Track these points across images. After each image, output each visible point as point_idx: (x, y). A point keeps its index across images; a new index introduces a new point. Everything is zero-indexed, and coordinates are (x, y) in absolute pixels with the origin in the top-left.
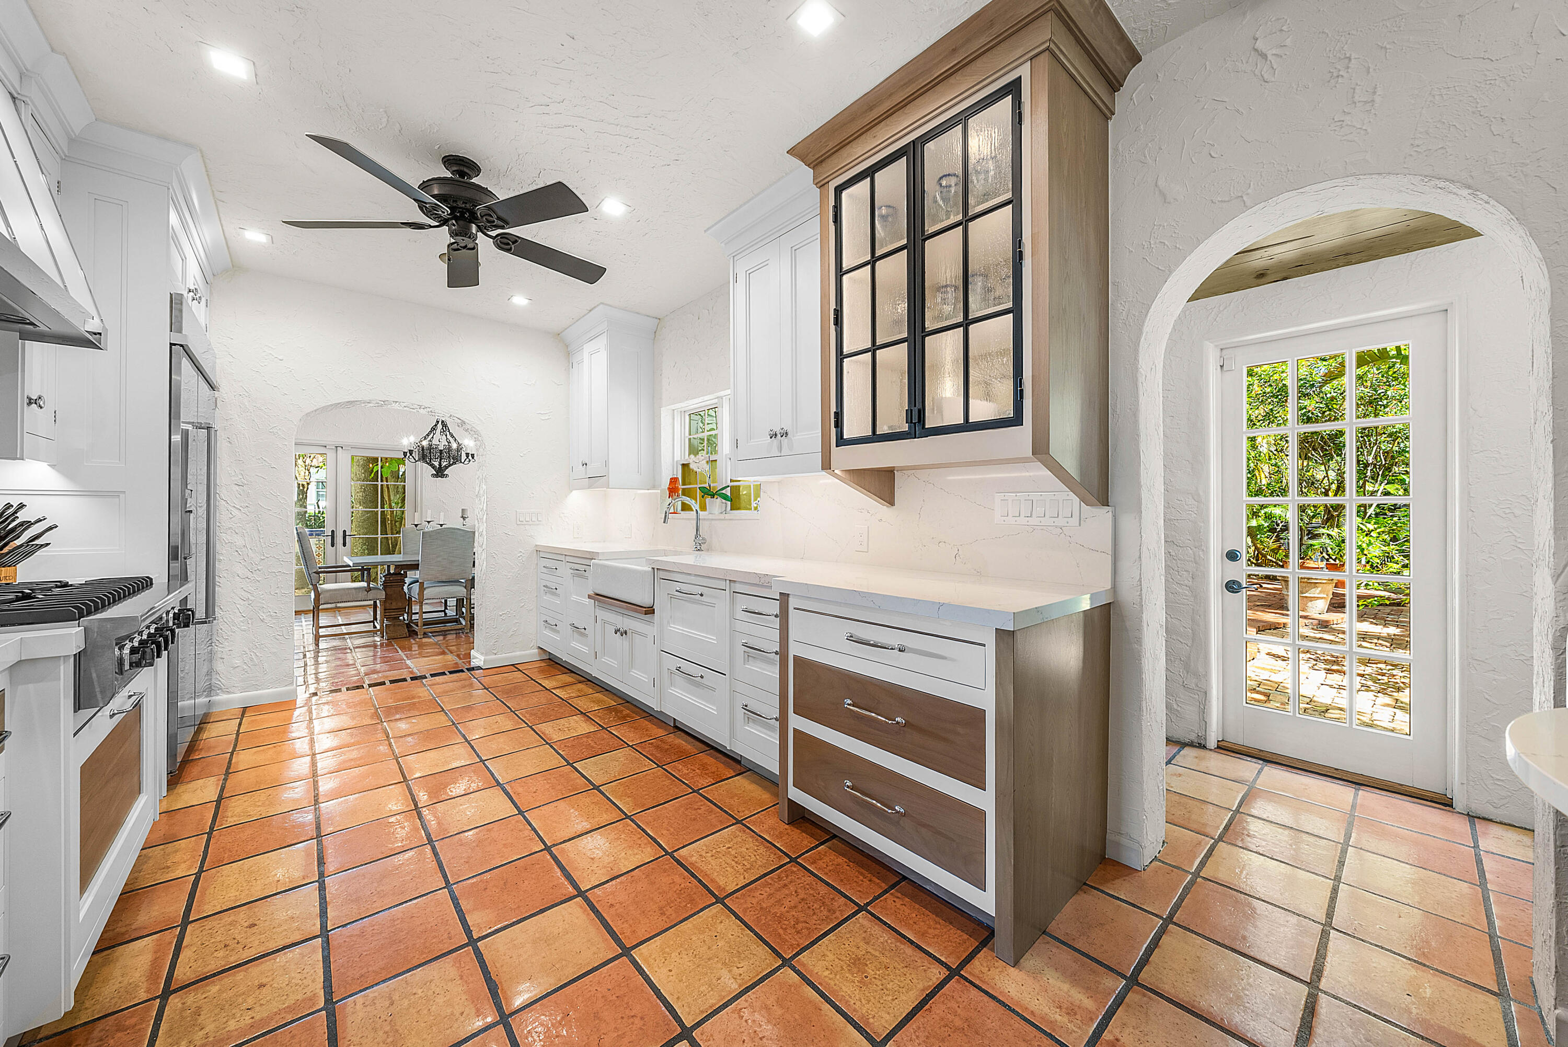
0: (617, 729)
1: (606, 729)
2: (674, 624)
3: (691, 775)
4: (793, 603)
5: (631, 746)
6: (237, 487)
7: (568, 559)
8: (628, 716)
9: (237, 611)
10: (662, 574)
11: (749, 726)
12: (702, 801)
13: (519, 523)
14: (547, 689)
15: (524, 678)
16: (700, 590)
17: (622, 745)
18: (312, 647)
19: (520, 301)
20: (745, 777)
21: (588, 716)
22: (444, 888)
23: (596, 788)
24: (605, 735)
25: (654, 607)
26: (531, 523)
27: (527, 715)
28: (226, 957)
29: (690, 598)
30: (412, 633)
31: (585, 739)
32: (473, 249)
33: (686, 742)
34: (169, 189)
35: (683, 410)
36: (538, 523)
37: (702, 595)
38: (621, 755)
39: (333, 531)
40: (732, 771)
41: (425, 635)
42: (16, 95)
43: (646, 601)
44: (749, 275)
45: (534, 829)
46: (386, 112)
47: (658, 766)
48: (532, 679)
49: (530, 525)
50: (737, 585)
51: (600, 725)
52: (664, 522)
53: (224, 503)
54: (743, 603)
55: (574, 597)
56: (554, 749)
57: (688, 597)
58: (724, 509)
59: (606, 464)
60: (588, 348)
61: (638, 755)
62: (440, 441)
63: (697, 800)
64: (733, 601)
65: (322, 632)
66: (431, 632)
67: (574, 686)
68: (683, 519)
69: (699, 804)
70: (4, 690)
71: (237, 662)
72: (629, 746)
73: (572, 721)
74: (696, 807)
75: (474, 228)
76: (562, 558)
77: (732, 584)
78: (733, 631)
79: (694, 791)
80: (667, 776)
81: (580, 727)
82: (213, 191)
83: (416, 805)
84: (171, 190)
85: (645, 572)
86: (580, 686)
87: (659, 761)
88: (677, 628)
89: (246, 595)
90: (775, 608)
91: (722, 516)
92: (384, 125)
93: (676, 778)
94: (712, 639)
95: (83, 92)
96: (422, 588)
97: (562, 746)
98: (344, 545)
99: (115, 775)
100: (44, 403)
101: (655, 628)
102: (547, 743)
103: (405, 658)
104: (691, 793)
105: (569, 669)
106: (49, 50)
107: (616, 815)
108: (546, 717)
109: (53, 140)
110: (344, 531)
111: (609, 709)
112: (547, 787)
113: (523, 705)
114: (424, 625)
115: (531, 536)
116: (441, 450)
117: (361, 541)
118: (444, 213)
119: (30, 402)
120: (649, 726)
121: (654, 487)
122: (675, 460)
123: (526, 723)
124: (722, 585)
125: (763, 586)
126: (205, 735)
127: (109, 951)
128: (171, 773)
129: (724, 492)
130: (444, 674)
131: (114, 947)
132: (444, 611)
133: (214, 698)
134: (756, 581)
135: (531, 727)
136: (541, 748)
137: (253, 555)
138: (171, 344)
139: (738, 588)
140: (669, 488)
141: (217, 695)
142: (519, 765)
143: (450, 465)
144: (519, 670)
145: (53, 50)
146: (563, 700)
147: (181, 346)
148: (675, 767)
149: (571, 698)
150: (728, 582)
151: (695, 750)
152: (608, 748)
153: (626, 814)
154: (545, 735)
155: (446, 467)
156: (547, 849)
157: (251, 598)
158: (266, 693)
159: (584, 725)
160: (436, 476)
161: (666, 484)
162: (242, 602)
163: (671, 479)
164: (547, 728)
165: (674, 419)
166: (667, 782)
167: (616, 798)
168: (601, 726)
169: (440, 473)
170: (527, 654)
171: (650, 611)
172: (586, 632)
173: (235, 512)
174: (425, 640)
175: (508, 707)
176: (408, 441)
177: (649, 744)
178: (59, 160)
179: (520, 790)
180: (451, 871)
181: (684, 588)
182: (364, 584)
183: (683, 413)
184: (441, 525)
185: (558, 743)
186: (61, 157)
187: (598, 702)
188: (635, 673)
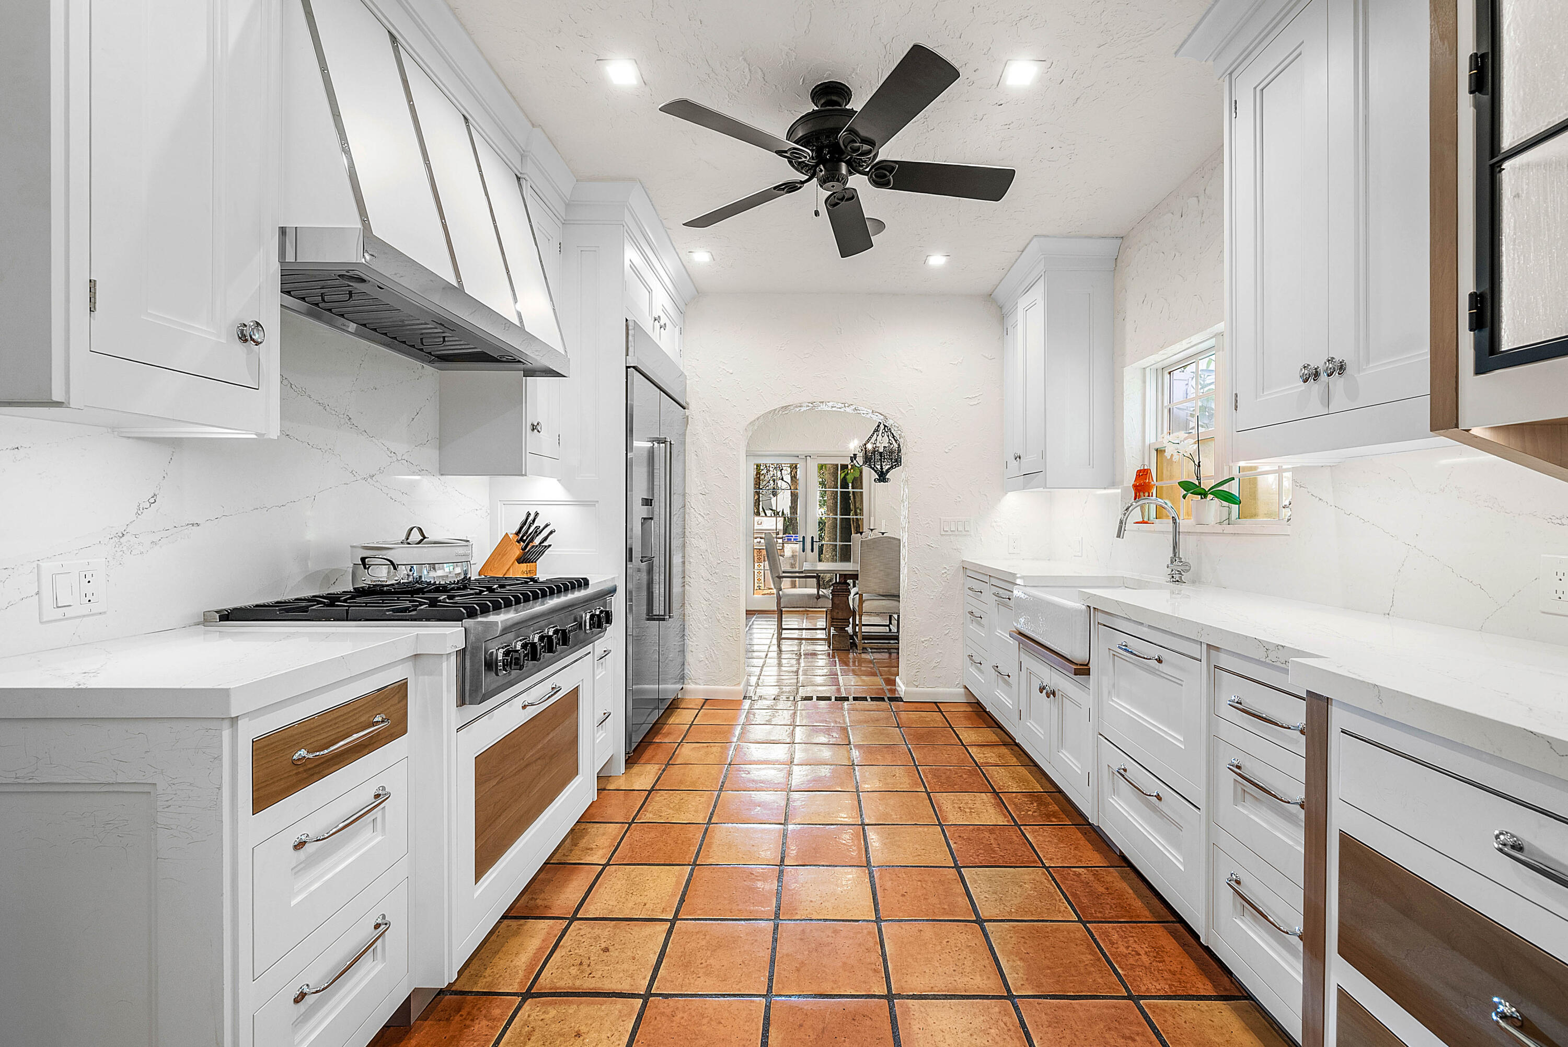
0: (1034, 832)
1: (1019, 826)
2: (1118, 697)
3: (1131, 961)
4: (1338, 719)
5: (1047, 868)
6: (701, 496)
7: (994, 581)
8: (1054, 814)
9: (701, 610)
10: (1101, 618)
11: (1243, 921)
12: (1139, 1024)
13: (943, 533)
14: (963, 744)
15: (942, 722)
16: (1156, 652)
17: (1035, 862)
18: (775, 648)
19: (937, 260)
20: (1235, 1009)
21: (1001, 799)
22: (763, 996)
23: (980, 921)
24: (1015, 837)
25: (1091, 665)
26: (956, 533)
27: (930, 776)
28: (576, 977)
29: (1142, 663)
30: (854, 645)
31: (987, 834)
32: (853, 198)
33: (1135, 892)
34: (624, 226)
35: (1160, 365)
36: (965, 533)
37: (1159, 661)
38: (1030, 876)
39: (804, 537)
40: (1209, 986)
41: (864, 650)
42: (519, 175)
43: (1078, 653)
44: (1260, 91)
45: (884, 955)
46: (745, 60)
47: (1080, 921)
48: (951, 727)
49: (956, 536)
50: (1223, 656)
51: (1013, 818)
52: (1119, 536)
53: (693, 510)
54: (1232, 689)
55: (999, 632)
56: (945, 836)
57: (1138, 661)
58: (1225, 516)
59: (1043, 455)
60: (1023, 303)
61: (1053, 887)
62: (882, 442)
63: (1132, 1018)
64: (1214, 685)
65: (785, 634)
66: (871, 649)
67: (996, 750)
68: (1154, 532)
69: (1134, 1028)
70: (407, 678)
71: (702, 656)
72: (1044, 867)
73: (978, 802)
74: (1127, 1033)
75: (844, 168)
76: (986, 579)
77: (1213, 652)
78: (1213, 739)
79: (1129, 997)
80: (1089, 946)
81: (989, 815)
82: (661, 221)
83: (782, 860)
84: (625, 226)
85: (1076, 610)
86: (1004, 750)
87: (1083, 912)
88: (1121, 705)
89: (709, 596)
90: (1297, 715)
91: (1219, 529)
92: (748, 77)
93: (1104, 955)
94: (1176, 738)
95: (562, 157)
96: (861, 601)
97: (956, 835)
98: (812, 551)
99: (539, 759)
100: (541, 428)
101: (1091, 697)
102: (940, 824)
103: (839, 674)
104: (1123, 998)
105: (993, 723)
106: (530, 126)
107: (991, 985)
108: (950, 786)
109: (553, 209)
110: (812, 537)
111: (1031, 795)
112: (919, 893)
113: (930, 760)
114: (863, 639)
115: (956, 549)
116: (881, 453)
117: (831, 546)
118: (806, 157)
119: (534, 428)
120: (1082, 842)
121: (1113, 484)
122: (1147, 443)
123: (925, 787)
124: (1194, 650)
125: (1271, 666)
126: (671, 720)
127: (523, 921)
128: (629, 753)
129: (1225, 488)
130: (865, 699)
131: (528, 918)
132: (888, 626)
133: (687, 686)
134: (1260, 655)
135: (928, 794)
136: (931, 829)
137: (712, 559)
138: (627, 367)
139: (1225, 661)
140: (1134, 486)
141: (689, 684)
142: (899, 846)
143: (892, 468)
144: (940, 711)
145: (533, 125)
146: (977, 765)
147: (634, 367)
148: (1106, 934)
149: (988, 764)
150: (1204, 646)
151: (1147, 913)
152: (1013, 859)
153: (1009, 990)
154: (940, 810)
155: (888, 471)
156: (890, 997)
157: (711, 599)
158: (722, 689)
159: (991, 810)
160: (880, 480)
161: (1130, 479)
162: (705, 603)
163: (1139, 471)
164: (946, 801)
165: (1144, 382)
166: (1087, 958)
167: (1002, 951)
168: (1014, 821)
169: (882, 477)
170: (950, 692)
171: (1083, 670)
172: (1010, 680)
173: (700, 519)
174: (863, 656)
175: (913, 759)
176: (854, 445)
177: (1075, 874)
178: (560, 225)
179: (889, 885)
180: (779, 973)
181: (1134, 644)
182: (814, 591)
183: (1160, 372)
184: (883, 534)
185: (952, 829)
186: (562, 222)
187: (1021, 780)
188: (1065, 755)
